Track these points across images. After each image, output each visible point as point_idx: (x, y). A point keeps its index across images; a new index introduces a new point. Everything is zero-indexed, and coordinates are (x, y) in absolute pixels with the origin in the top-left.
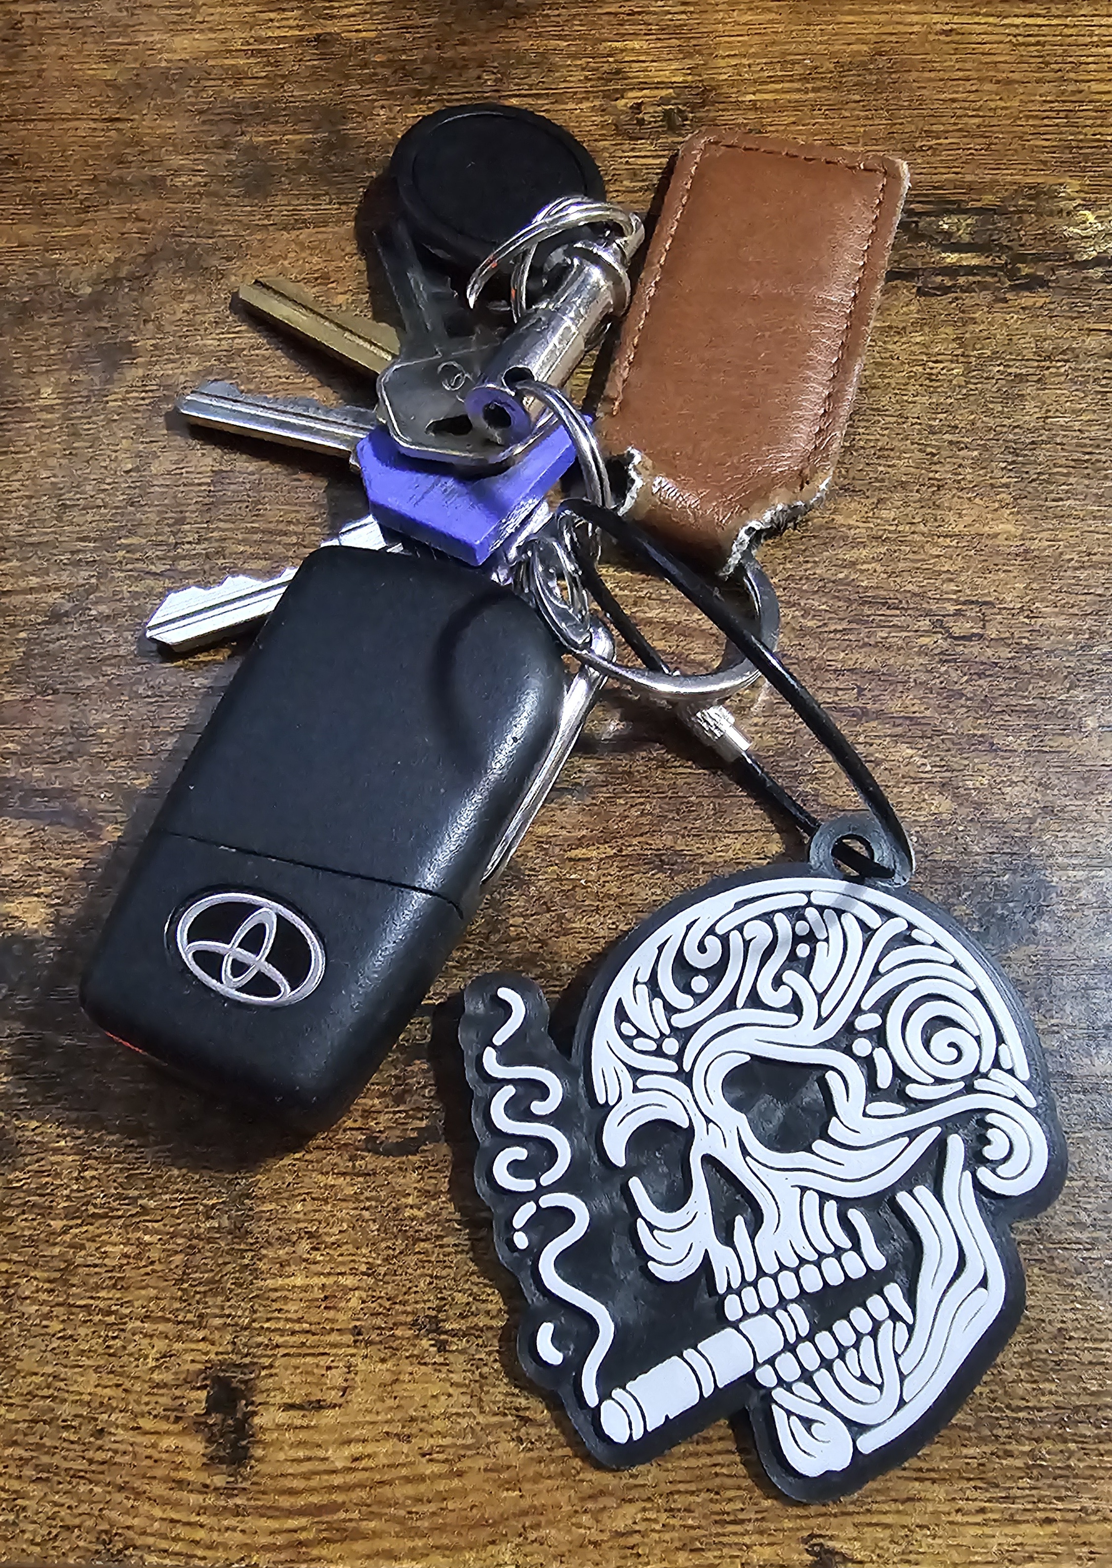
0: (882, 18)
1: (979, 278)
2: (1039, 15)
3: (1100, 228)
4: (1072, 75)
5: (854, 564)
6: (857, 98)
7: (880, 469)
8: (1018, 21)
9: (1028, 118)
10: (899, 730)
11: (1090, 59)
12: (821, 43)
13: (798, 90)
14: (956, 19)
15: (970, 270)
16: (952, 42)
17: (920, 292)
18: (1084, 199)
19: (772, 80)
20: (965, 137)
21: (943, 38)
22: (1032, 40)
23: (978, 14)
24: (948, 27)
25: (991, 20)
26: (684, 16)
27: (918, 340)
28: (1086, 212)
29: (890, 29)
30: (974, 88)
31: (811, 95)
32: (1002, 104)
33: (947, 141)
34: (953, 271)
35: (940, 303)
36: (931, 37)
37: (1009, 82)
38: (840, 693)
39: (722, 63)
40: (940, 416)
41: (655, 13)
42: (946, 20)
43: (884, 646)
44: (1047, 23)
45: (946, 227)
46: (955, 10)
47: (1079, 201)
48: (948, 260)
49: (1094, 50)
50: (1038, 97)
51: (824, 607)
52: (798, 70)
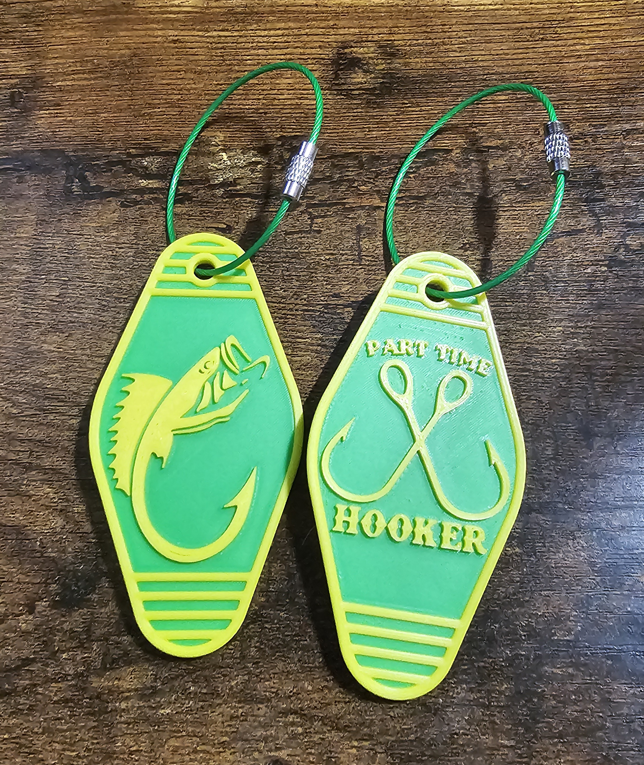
0: (142, 33)
1: (156, 195)
2: (227, 30)
3: (229, 163)
4: (236, 68)
5: (46, 374)
6: (117, 83)
7: (75, 315)
8: (215, 33)
9: (206, 94)
10: (45, 477)
11: (248, 57)
12: (106, 49)
13: (86, 79)
14: (182, 33)
15: (152, 191)
16: (177, 48)
17: (123, 205)
18: (224, 145)
19: (74, 73)
20: (169, 107)
21: (172, 45)
22: (220, 45)
23: (194, 29)
24: (176, 38)
25: (200, 33)
26: (36, 33)
27: (114, 234)
28: (224, 154)
29: (144, 40)
30: (181, 77)
31: (93, 82)
32: (193, 86)
33: (159, 110)
34: (142, 191)
35: (131, 212)
36: (166, 45)
37: (200, 73)
38: (21, 454)
39: (49, 62)
40: (115, 282)
41: (21, 32)
42: (176, 33)
43: (49, 425)
44: (231, 35)
45: (146, 163)
46: (182, 28)
47: (220, 147)
48: (142, 184)
49: (252, 52)
50: (215, 82)
51: (24, 401)
52: (89, 66)
